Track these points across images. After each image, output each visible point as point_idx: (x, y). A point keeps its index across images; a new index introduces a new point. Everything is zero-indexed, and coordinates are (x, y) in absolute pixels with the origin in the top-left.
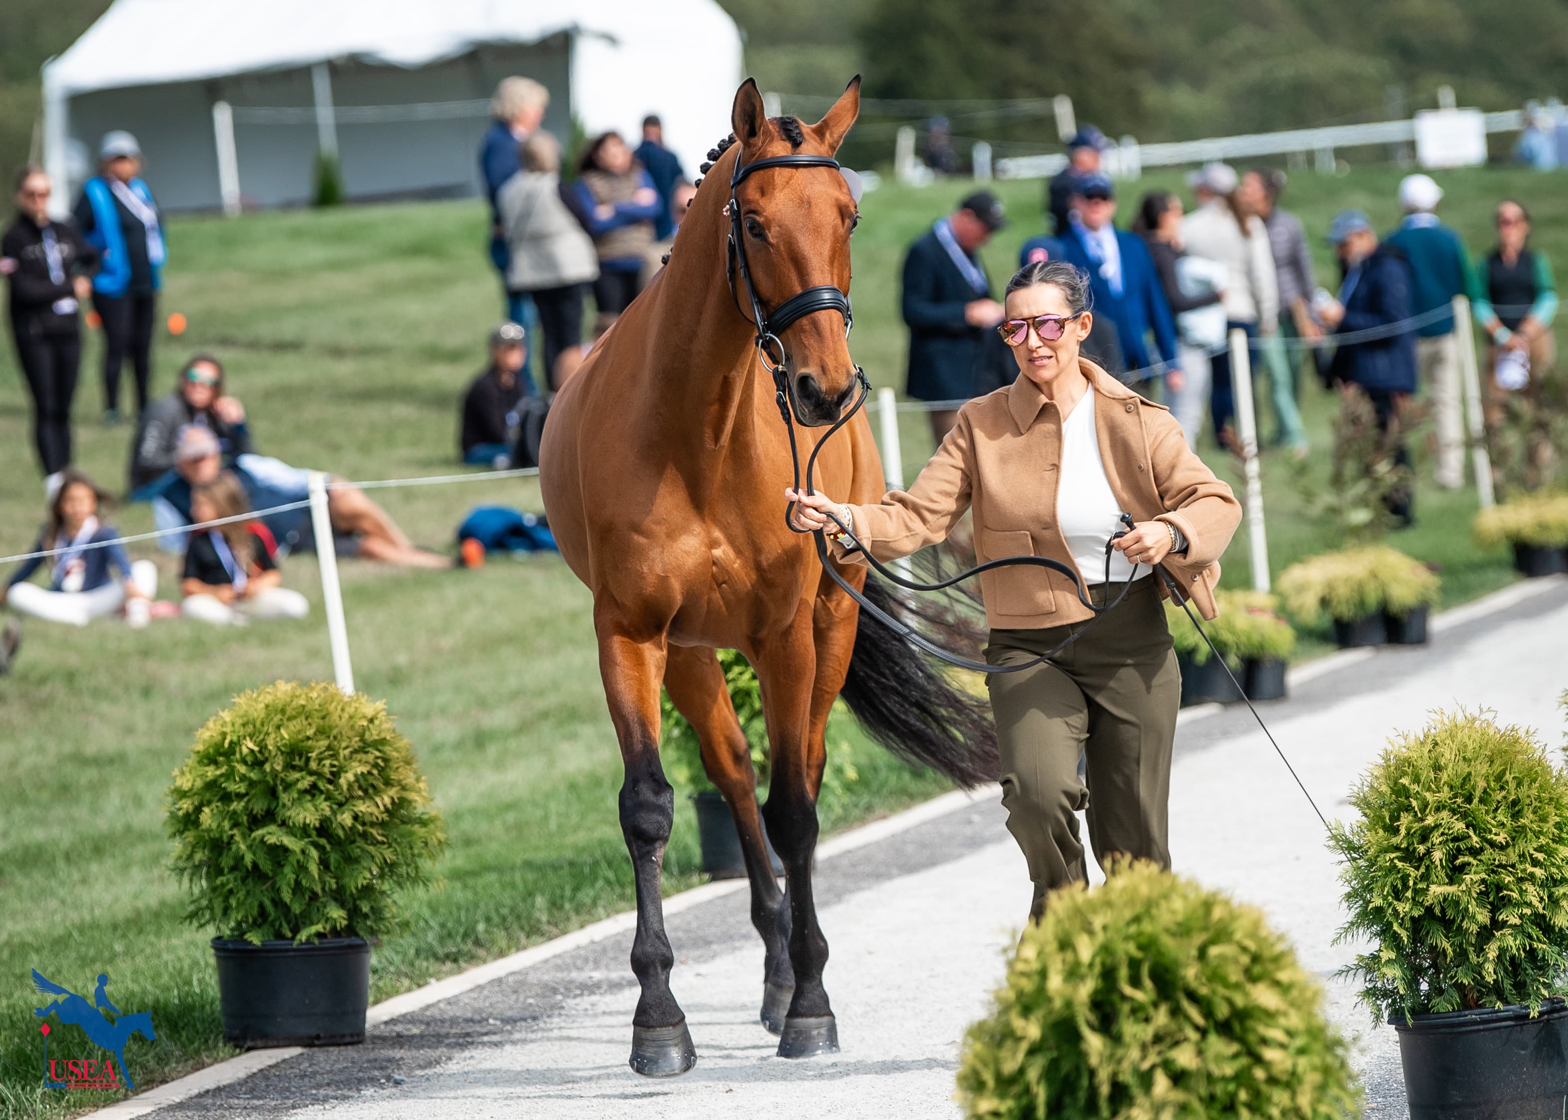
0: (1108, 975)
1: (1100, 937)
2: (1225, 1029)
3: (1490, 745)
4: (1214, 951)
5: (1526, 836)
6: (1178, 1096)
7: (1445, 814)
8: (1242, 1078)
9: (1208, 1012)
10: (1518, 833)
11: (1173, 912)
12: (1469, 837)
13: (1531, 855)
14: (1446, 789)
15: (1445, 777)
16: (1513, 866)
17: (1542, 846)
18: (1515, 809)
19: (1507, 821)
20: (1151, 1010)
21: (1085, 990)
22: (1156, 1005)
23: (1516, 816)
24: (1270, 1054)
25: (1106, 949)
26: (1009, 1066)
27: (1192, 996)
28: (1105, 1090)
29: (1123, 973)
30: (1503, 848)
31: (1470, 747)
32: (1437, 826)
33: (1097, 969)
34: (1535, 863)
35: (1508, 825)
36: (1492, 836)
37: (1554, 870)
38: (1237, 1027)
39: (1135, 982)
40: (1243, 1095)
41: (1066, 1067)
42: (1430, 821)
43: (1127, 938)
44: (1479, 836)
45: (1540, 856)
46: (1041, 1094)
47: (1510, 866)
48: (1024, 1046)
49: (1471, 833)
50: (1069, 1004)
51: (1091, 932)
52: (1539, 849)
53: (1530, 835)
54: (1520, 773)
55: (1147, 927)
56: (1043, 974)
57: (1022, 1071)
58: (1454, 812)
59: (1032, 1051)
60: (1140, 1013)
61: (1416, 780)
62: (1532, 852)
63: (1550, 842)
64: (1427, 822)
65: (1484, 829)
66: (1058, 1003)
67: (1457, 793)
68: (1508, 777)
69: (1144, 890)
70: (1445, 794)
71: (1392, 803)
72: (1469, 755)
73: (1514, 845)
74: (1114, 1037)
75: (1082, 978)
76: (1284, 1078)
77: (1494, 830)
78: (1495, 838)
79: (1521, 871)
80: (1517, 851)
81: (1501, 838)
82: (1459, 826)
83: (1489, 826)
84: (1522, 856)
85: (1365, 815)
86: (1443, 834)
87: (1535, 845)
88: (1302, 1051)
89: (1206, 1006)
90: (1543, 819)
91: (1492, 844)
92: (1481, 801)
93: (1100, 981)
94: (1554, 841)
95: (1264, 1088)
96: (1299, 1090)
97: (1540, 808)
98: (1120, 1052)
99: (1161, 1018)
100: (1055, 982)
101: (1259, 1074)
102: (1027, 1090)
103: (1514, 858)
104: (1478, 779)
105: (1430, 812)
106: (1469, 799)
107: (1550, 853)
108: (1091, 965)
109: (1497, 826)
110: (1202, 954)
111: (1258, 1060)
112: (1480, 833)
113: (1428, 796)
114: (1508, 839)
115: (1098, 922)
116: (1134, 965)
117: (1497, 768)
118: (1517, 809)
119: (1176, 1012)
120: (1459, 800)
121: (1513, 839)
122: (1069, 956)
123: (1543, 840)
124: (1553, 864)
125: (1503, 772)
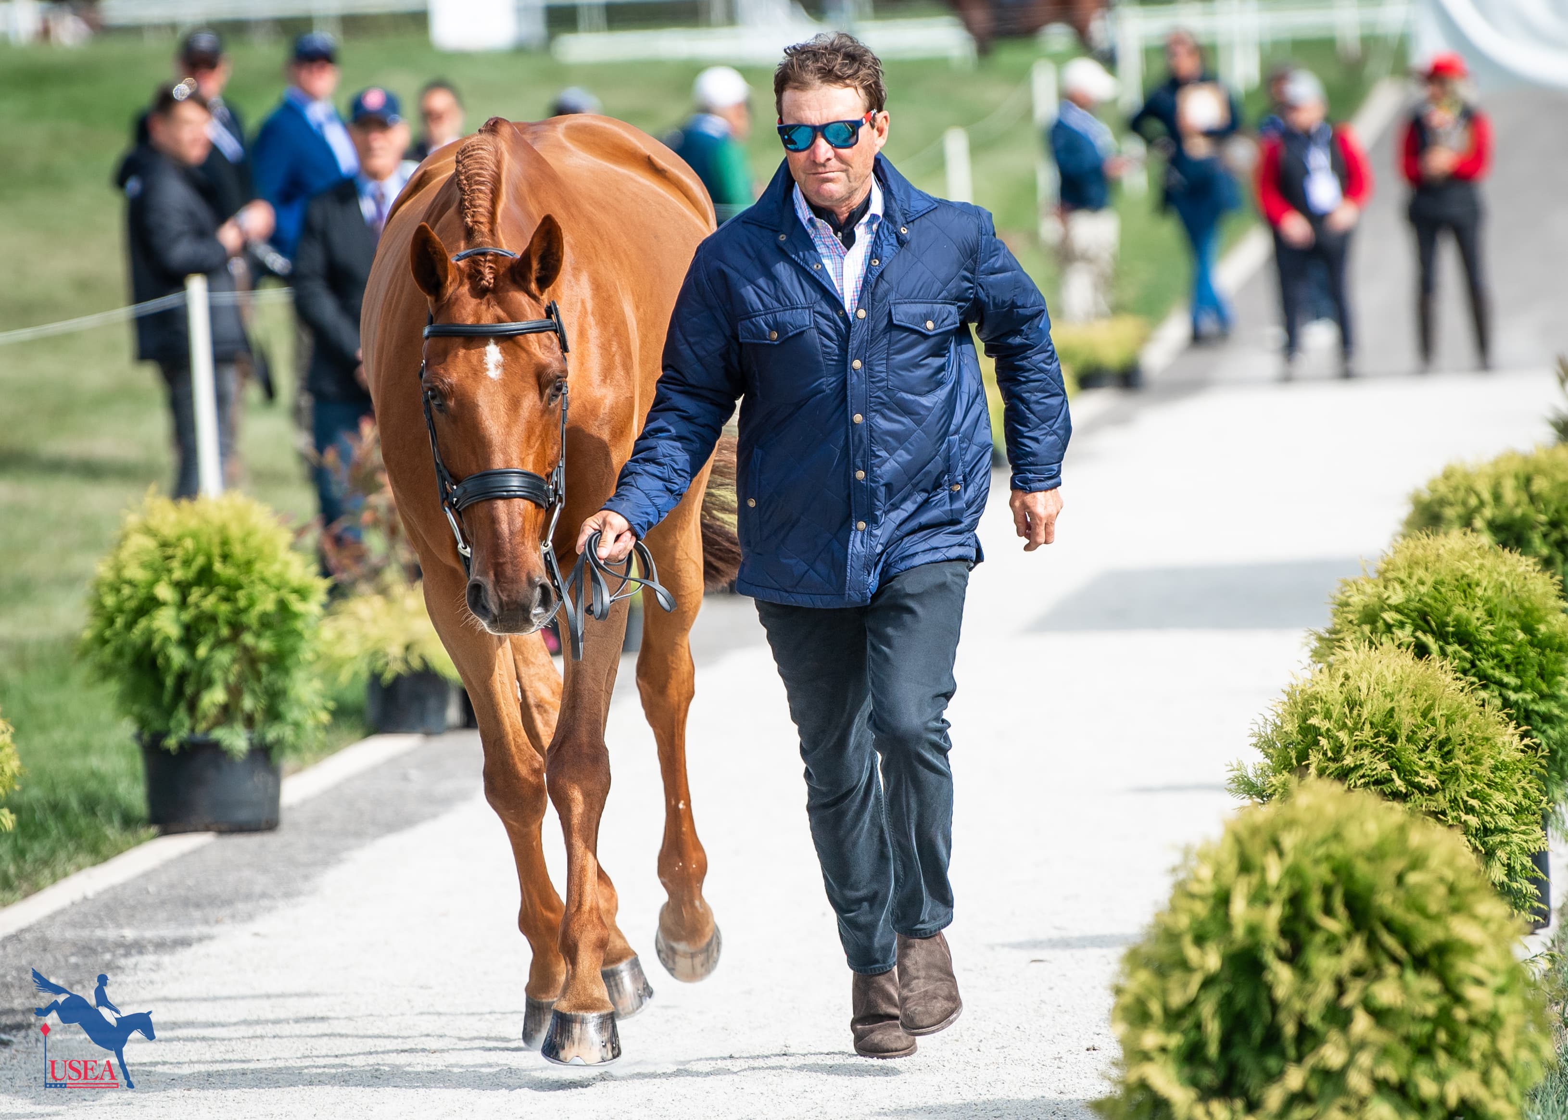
0: (1296, 901)
1: (1290, 859)
2: (1421, 963)
3: (1412, 679)
4: (1413, 878)
5: (1457, 779)
6: (1378, 1036)
7: (1366, 754)
8: (1443, 1018)
9: (1407, 942)
10: (1449, 776)
11: (1366, 835)
12: (1392, 780)
13: (1465, 802)
14: (1367, 726)
15: (1365, 714)
16: (1444, 813)
17: (1475, 791)
18: (1445, 749)
19: (1438, 761)
20: (1343, 942)
21: (1274, 914)
22: (1349, 936)
23: (1447, 756)
24: (1472, 992)
25: (1294, 873)
26: (1177, 1000)
27: (1389, 925)
28: (1290, 1029)
29: (1315, 901)
30: (1431, 791)
31: (1390, 680)
32: (1357, 767)
33: (1285, 893)
34: (1470, 810)
35: (1437, 767)
36: (1420, 779)
37: (1487, 818)
38: (1434, 961)
39: (1328, 910)
40: (1442, 1036)
41: (1241, 1000)
42: (1349, 761)
43: (1317, 862)
44: (1404, 779)
45: (1475, 803)
46: (1213, 1029)
47: (1438, 813)
48: (1196, 981)
49: (1395, 775)
50: (1253, 930)
51: (1281, 854)
52: (1473, 795)
53: (1462, 779)
54: (1449, 709)
55: (1337, 850)
56: (1223, 899)
57: (1192, 1004)
58: (1375, 751)
59: (1208, 983)
60: (1333, 945)
61: (1328, 716)
62: (1466, 798)
63: (1485, 787)
64: (1345, 762)
65: (1409, 771)
66: (1239, 932)
67: (1379, 731)
68: (1436, 714)
69: (1330, 809)
70: (1367, 733)
71: (1299, 743)
72: (1389, 689)
73: (1444, 790)
74: (1303, 972)
75: (1268, 903)
76: (1483, 1020)
77: (1422, 773)
78: (1423, 781)
79: (1453, 819)
80: (1448, 796)
81: (1431, 780)
82: (1383, 767)
83: (1416, 768)
84: (1454, 801)
85: (1267, 755)
86: (1363, 776)
87: (1470, 789)
88: (1501, 991)
89: (1406, 938)
90: (1477, 761)
91: (1419, 787)
92: (1409, 739)
93: (1287, 908)
94: (1489, 786)
95: (1465, 1031)
96: (1501, 1032)
97: (1472, 748)
98: (1309, 987)
99: (1356, 951)
100: (1239, 908)
101: (1460, 1014)
102: (1198, 1026)
103: (1444, 804)
104: (1403, 716)
105: (1348, 752)
106: (1393, 738)
107: (1484, 800)
108: (1278, 888)
109: (1425, 768)
110: (1400, 879)
111: (1458, 999)
112: (1405, 775)
113: (1343, 736)
114: (1437, 782)
115: (1288, 841)
116: (1327, 891)
117: (1422, 704)
118: (1446, 749)
119: (1372, 944)
120: (1382, 740)
121: (1442, 782)
122: (1255, 879)
123: (1478, 785)
124: (1486, 811)
125: (1430, 708)
